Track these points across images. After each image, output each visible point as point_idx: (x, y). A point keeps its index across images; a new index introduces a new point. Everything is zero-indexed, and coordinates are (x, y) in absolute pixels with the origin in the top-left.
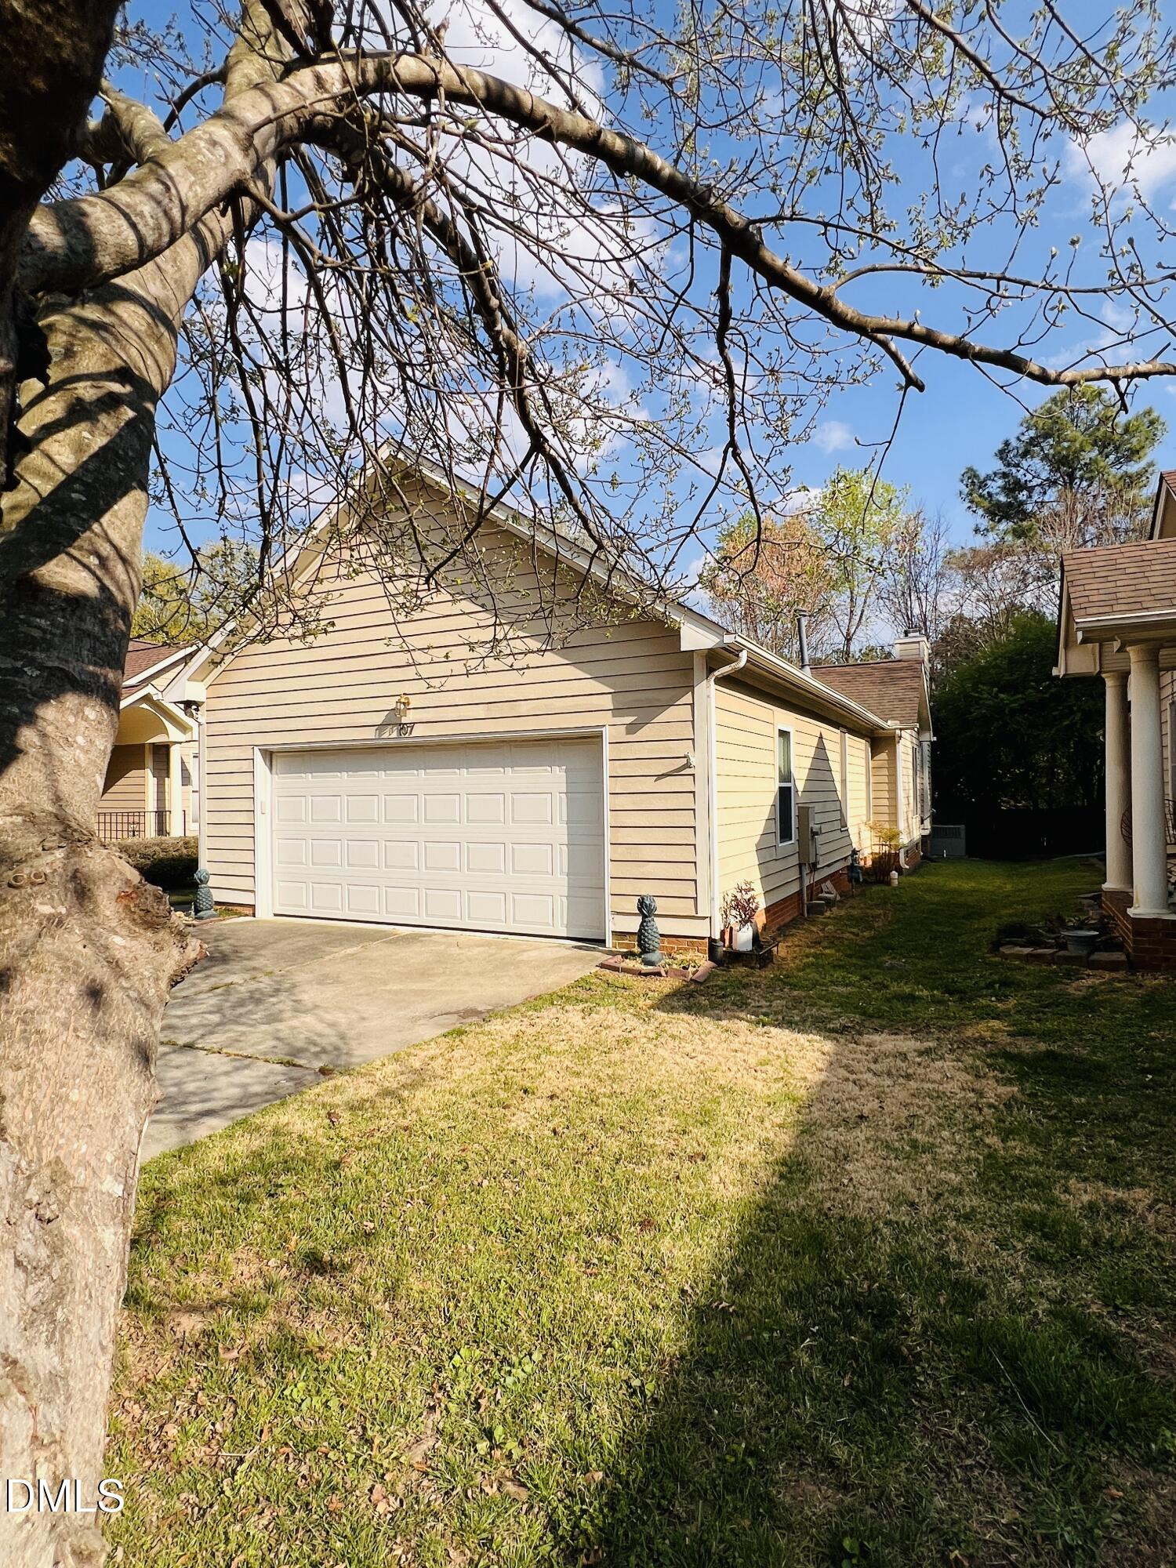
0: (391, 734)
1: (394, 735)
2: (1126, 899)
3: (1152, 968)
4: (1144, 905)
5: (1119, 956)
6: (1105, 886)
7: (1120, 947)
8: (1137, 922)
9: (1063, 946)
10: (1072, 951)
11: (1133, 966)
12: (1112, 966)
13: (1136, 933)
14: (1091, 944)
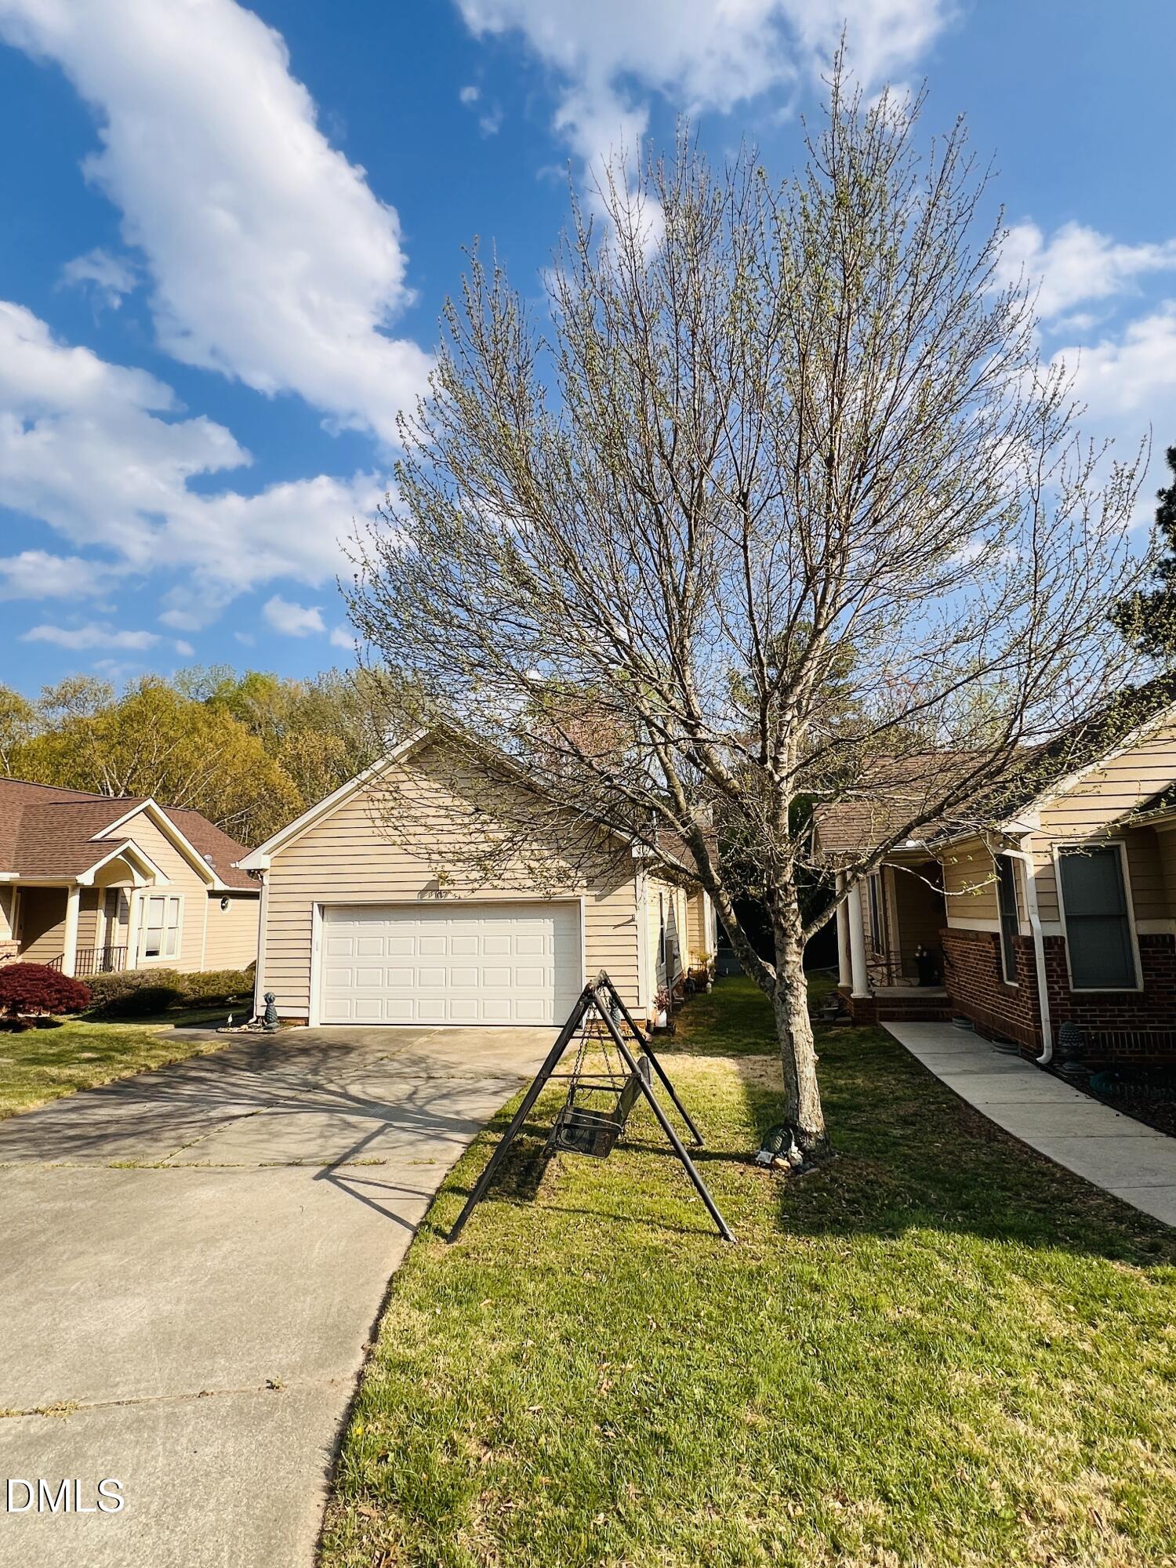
0: (430, 898)
1: (433, 897)
2: (850, 990)
3: (863, 1024)
4: (858, 993)
5: (848, 1019)
6: (840, 984)
7: (848, 1015)
8: (856, 1000)
9: (822, 1017)
10: (826, 1018)
11: (855, 1023)
12: (846, 1024)
13: (855, 1006)
14: (835, 1014)
